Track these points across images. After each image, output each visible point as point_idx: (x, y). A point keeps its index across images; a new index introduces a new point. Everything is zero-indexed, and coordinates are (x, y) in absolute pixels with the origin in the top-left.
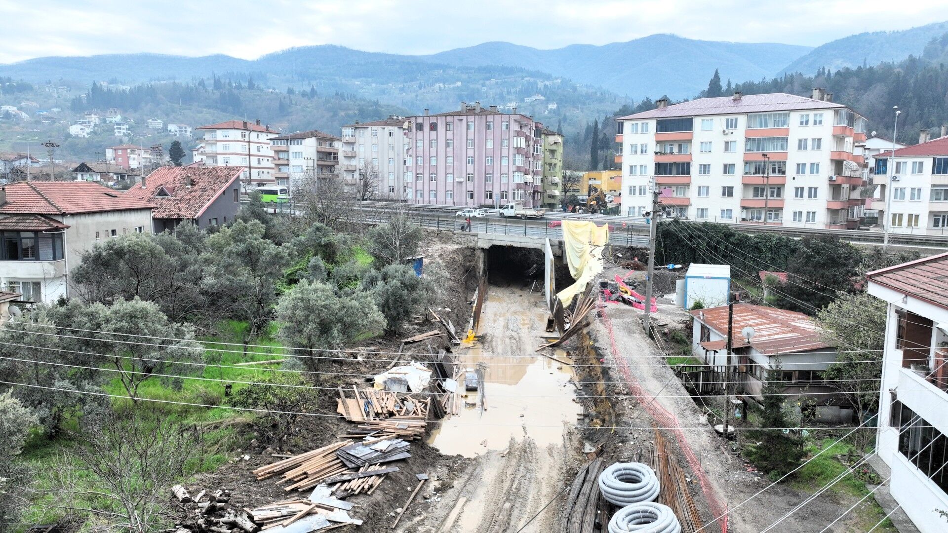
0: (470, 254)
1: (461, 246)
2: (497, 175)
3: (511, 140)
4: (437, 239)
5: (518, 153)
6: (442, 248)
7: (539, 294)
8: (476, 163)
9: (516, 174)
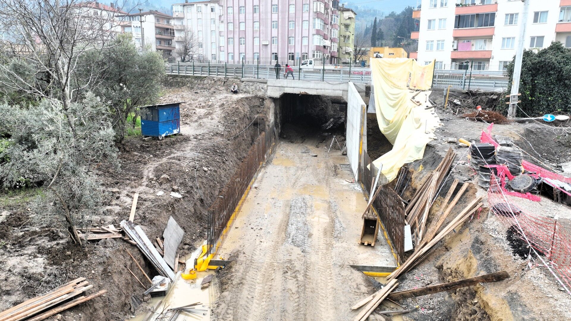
0: (258, 104)
1: (248, 95)
2: (298, 38)
3: (311, 5)
4: (223, 88)
5: (318, 18)
6: (226, 97)
7: (340, 153)
8: (280, 26)
9: (316, 36)
